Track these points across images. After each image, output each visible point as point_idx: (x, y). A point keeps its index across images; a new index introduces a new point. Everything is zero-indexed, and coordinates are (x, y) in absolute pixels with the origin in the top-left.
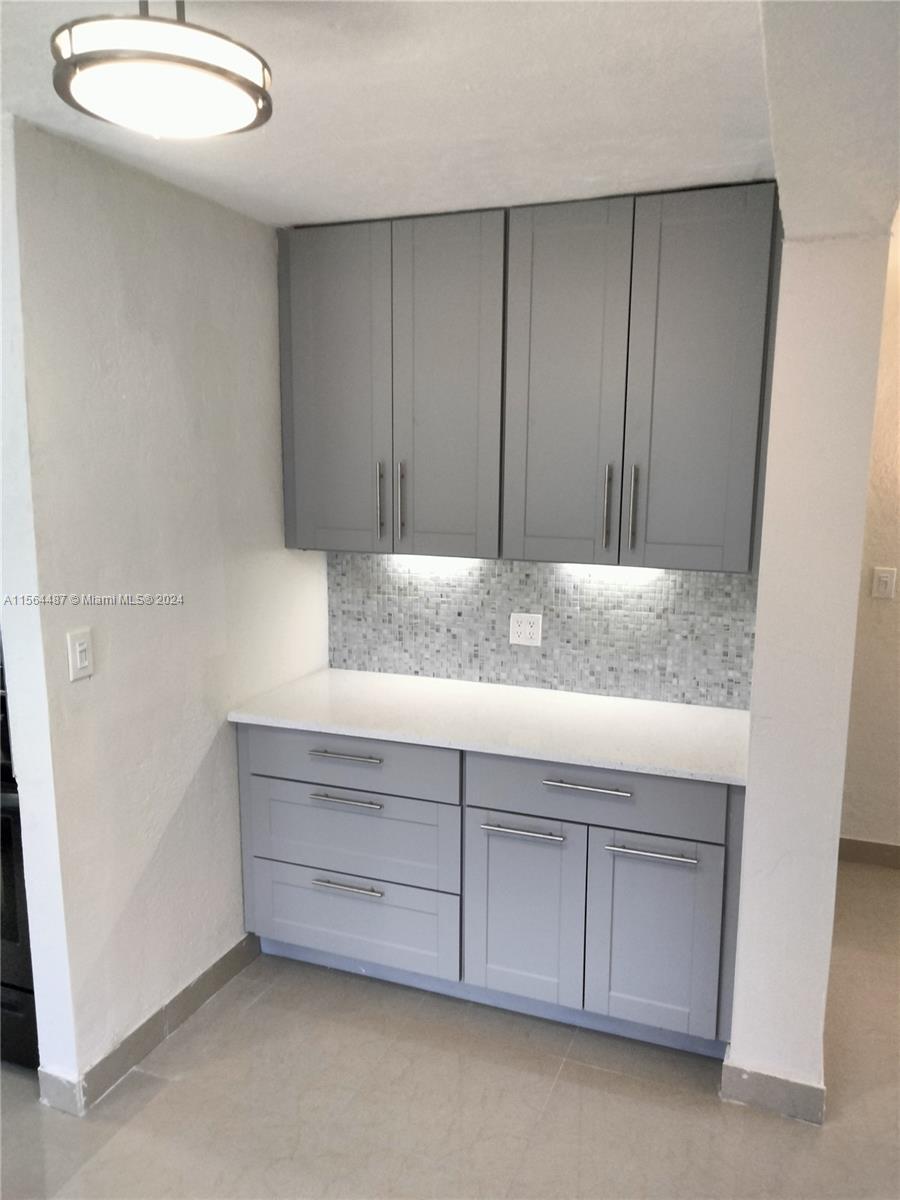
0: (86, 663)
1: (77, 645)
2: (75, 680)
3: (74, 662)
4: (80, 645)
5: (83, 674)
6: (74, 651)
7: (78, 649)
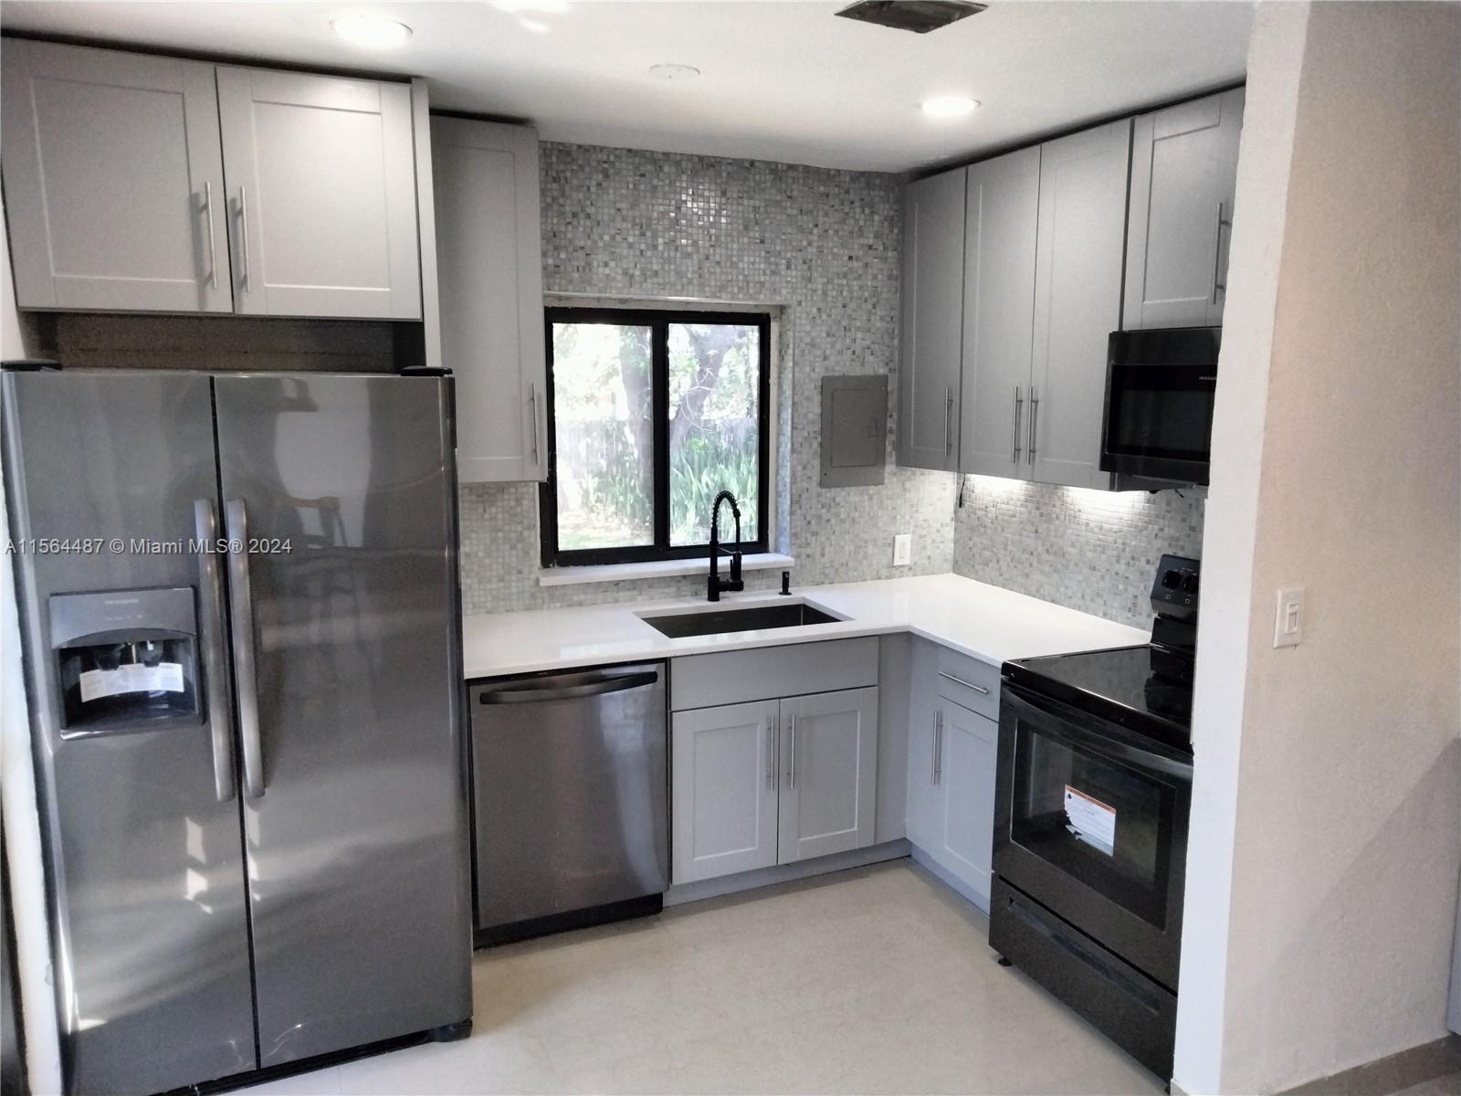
0: (1295, 629)
1: (1288, 606)
2: (1279, 647)
3: (1281, 626)
4: (1291, 606)
5: (1289, 641)
6: (1283, 610)
7: (1289, 611)
